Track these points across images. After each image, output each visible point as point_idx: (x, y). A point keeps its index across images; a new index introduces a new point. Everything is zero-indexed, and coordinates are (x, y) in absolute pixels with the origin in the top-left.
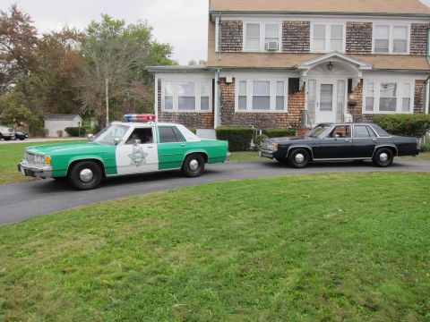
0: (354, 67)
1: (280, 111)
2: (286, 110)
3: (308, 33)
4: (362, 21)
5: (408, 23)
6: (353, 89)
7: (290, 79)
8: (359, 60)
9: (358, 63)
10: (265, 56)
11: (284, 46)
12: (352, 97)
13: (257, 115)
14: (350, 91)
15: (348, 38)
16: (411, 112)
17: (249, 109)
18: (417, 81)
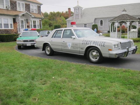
0: (30, 16)
1: (12, 29)
2: (13, 28)
3: (16, 5)
4: (28, 3)
5: (37, 5)
6: (28, 22)
7: (13, 18)
8: (32, 14)
9: (31, 15)
10: (6, 11)
11: (11, 8)
12: (28, 24)
13: (6, 30)
14: (27, 23)
15: (26, 7)
16: (39, 28)
17: (3, 28)
18: (40, 20)
